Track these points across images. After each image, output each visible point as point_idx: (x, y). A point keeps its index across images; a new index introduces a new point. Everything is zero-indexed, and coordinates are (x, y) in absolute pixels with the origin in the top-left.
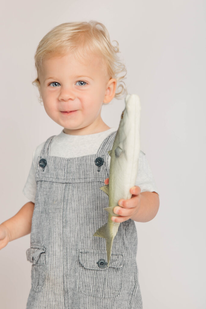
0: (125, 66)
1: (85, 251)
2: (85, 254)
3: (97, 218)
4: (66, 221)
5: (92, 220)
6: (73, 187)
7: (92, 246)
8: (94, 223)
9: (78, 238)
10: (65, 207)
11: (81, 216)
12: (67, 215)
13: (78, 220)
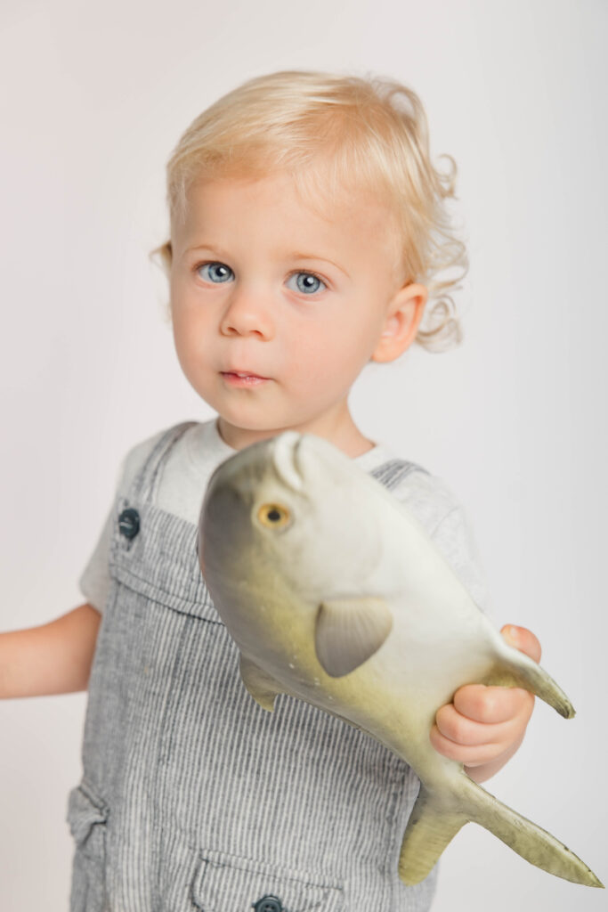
0: (464, 248)
1: (219, 859)
2: (217, 868)
3: (273, 758)
4: (171, 742)
5: (254, 761)
6: (212, 634)
7: (246, 847)
8: (261, 772)
9: (198, 811)
10: (175, 694)
11: (221, 740)
12: (176, 723)
13: (207, 750)
